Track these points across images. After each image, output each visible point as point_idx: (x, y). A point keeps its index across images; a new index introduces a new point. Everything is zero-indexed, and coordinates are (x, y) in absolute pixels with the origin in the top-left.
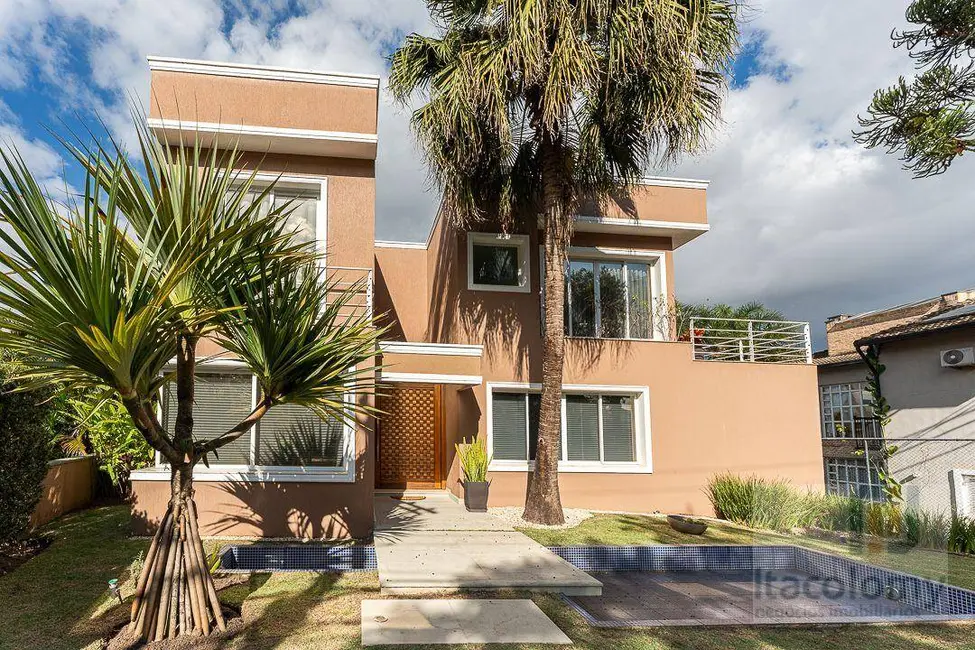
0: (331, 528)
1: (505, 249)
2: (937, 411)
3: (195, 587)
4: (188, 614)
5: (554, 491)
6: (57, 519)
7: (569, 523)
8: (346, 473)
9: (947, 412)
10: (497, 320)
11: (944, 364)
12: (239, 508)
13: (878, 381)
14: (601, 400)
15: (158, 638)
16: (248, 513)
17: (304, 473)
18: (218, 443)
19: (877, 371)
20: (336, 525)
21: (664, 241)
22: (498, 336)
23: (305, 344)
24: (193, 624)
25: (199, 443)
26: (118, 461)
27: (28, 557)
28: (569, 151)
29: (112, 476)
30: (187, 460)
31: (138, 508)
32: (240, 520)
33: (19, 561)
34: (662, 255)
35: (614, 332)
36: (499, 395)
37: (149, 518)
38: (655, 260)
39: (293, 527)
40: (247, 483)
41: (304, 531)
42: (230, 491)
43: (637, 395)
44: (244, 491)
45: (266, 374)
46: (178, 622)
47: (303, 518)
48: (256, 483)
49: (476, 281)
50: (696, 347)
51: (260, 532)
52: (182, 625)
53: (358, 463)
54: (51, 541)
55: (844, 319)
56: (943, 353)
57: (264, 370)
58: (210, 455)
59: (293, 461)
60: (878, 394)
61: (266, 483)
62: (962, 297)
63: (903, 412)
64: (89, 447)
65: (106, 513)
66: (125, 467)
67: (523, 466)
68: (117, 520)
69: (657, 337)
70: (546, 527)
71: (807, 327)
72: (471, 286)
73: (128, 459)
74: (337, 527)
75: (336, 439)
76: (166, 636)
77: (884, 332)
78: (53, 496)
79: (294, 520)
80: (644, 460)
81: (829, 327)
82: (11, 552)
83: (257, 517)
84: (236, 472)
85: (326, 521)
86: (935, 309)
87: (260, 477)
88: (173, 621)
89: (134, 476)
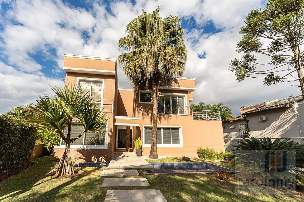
0: (102, 160)
1: (148, 93)
2: (260, 131)
3: (69, 167)
4: (68, 171)
5: (155, 151)
6: (35, 159)
7: (159, 159)
8: (105, 147)
9: (262, 132)
10: (145, 110)
11: (260, 120)
12: (80, 155)
13: (247, 124)
14: (171, 129)
15: (62, 175)
16: (82, 156)
17: (96, 147)
18: (75, 139)
19: (247, 122)
20: (102, 159)
21: (186, 92)
22: (146, 113)
23: (93, 120)
24: (68, 173)
25: (71, 139)
26: (50, 145)
27: (29, 166)
28: (160, 73)
29: (48, 149)
30: (69, 142)
31: (56, 155)
32: (80, 158)
33: (28, 167)
34: (186, 95)
35: (175, 112)
36: (146, 128)
37: (58, 158)
38: (184, 96)
39: (93, 160)
40: (82, 149)
41: (95, 161)
42: (78, 151)
43: (180, 128)
44: (81, 151)
45: (85, 126)
46: (65, 173)
47: (95, 158)
48: (84, 149)
49: (141, 101)
50: (193, 117)
51: (85, 161)
52: (66, 173)
53: (108, 145)
54: (34, 164)
55: (245, 107)
56: (259, 117)
57: (85, 125)
58: (73, 141)
59: (94, 144)
60: (248, 127)
61: (87, 149)
62: (268, 103)
63: (254, 132)
64: (43, 142)
65: (47, 157)
66: (52, 146)
67: (150, 145)
68: (49, 159)
69: (185, 114)
70: (153, 159)
71: (220, 112)
72: (140, 102)
73: (52, 144)
74: (103, 160)
75: (104, 139)
76: (63, 175)
77: (248, 112)
78: (34, 154)
79: (93, 158)
80: (181, 144)
81: (241, 109)
82: (25, 165)
83: (84, 157)
84: (79, 147)
85: (100, 158)
86: (263, 105)
87: (85, 148)
88: (64, 172)
89: (55, 148)
